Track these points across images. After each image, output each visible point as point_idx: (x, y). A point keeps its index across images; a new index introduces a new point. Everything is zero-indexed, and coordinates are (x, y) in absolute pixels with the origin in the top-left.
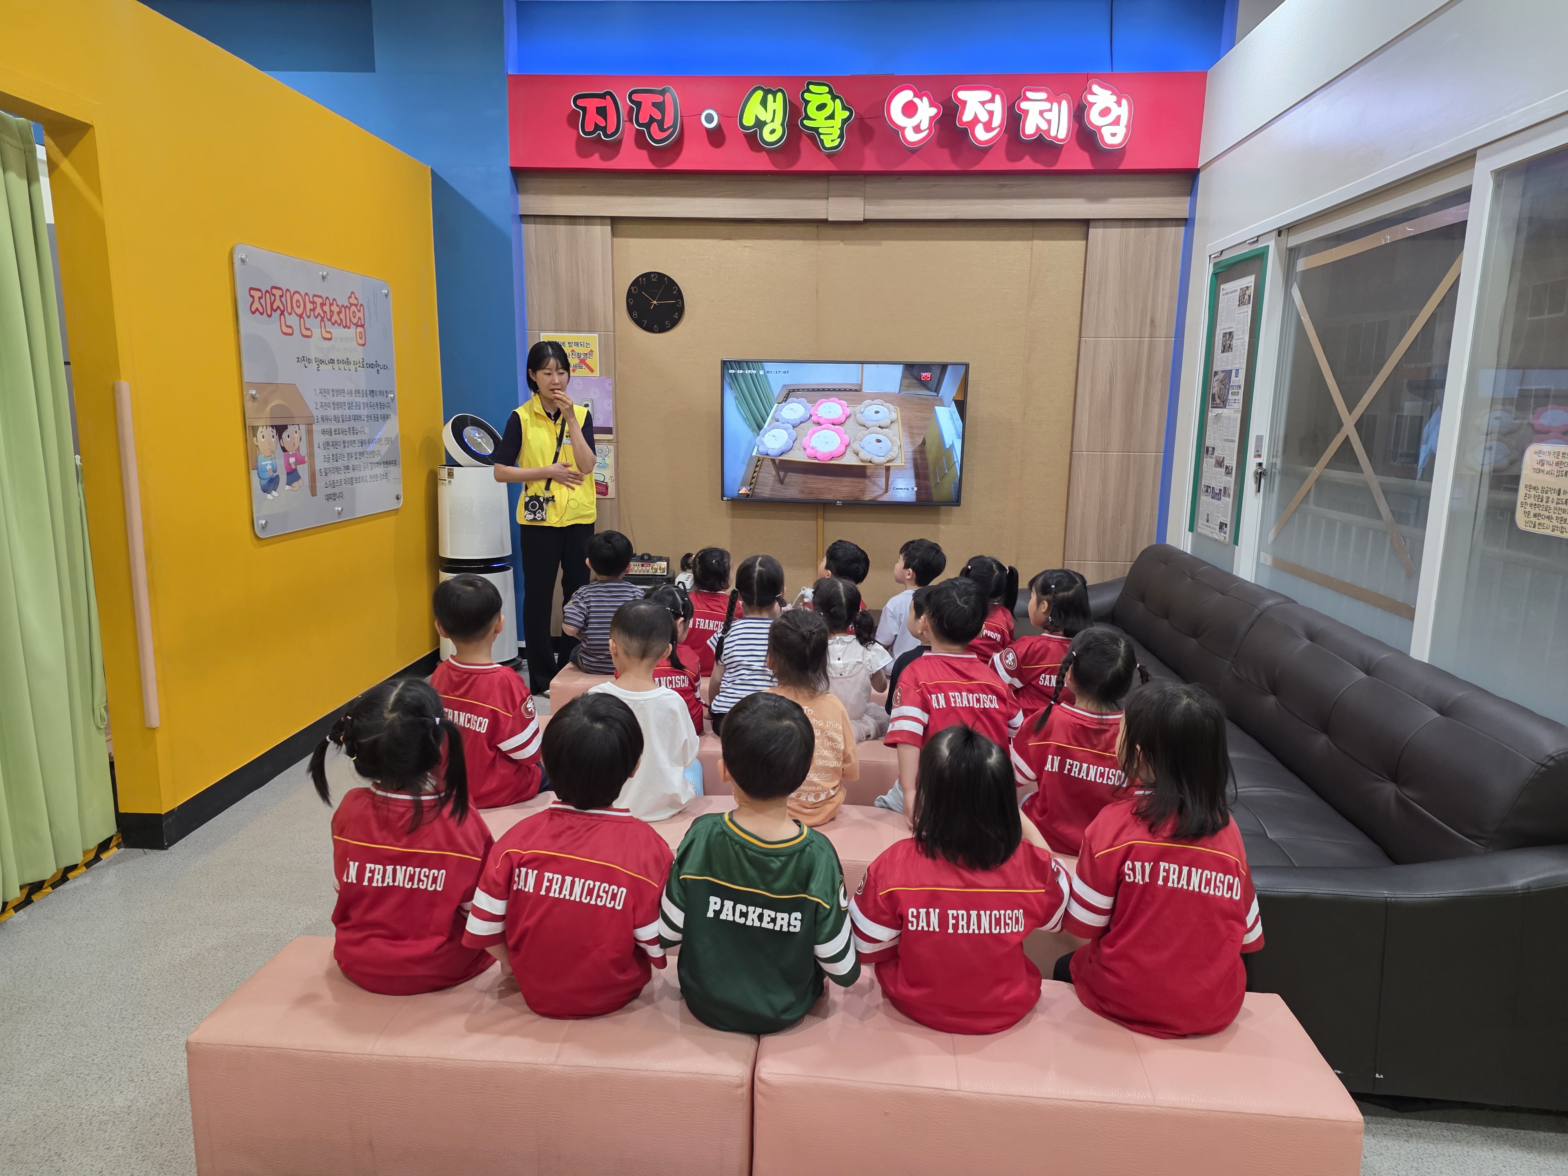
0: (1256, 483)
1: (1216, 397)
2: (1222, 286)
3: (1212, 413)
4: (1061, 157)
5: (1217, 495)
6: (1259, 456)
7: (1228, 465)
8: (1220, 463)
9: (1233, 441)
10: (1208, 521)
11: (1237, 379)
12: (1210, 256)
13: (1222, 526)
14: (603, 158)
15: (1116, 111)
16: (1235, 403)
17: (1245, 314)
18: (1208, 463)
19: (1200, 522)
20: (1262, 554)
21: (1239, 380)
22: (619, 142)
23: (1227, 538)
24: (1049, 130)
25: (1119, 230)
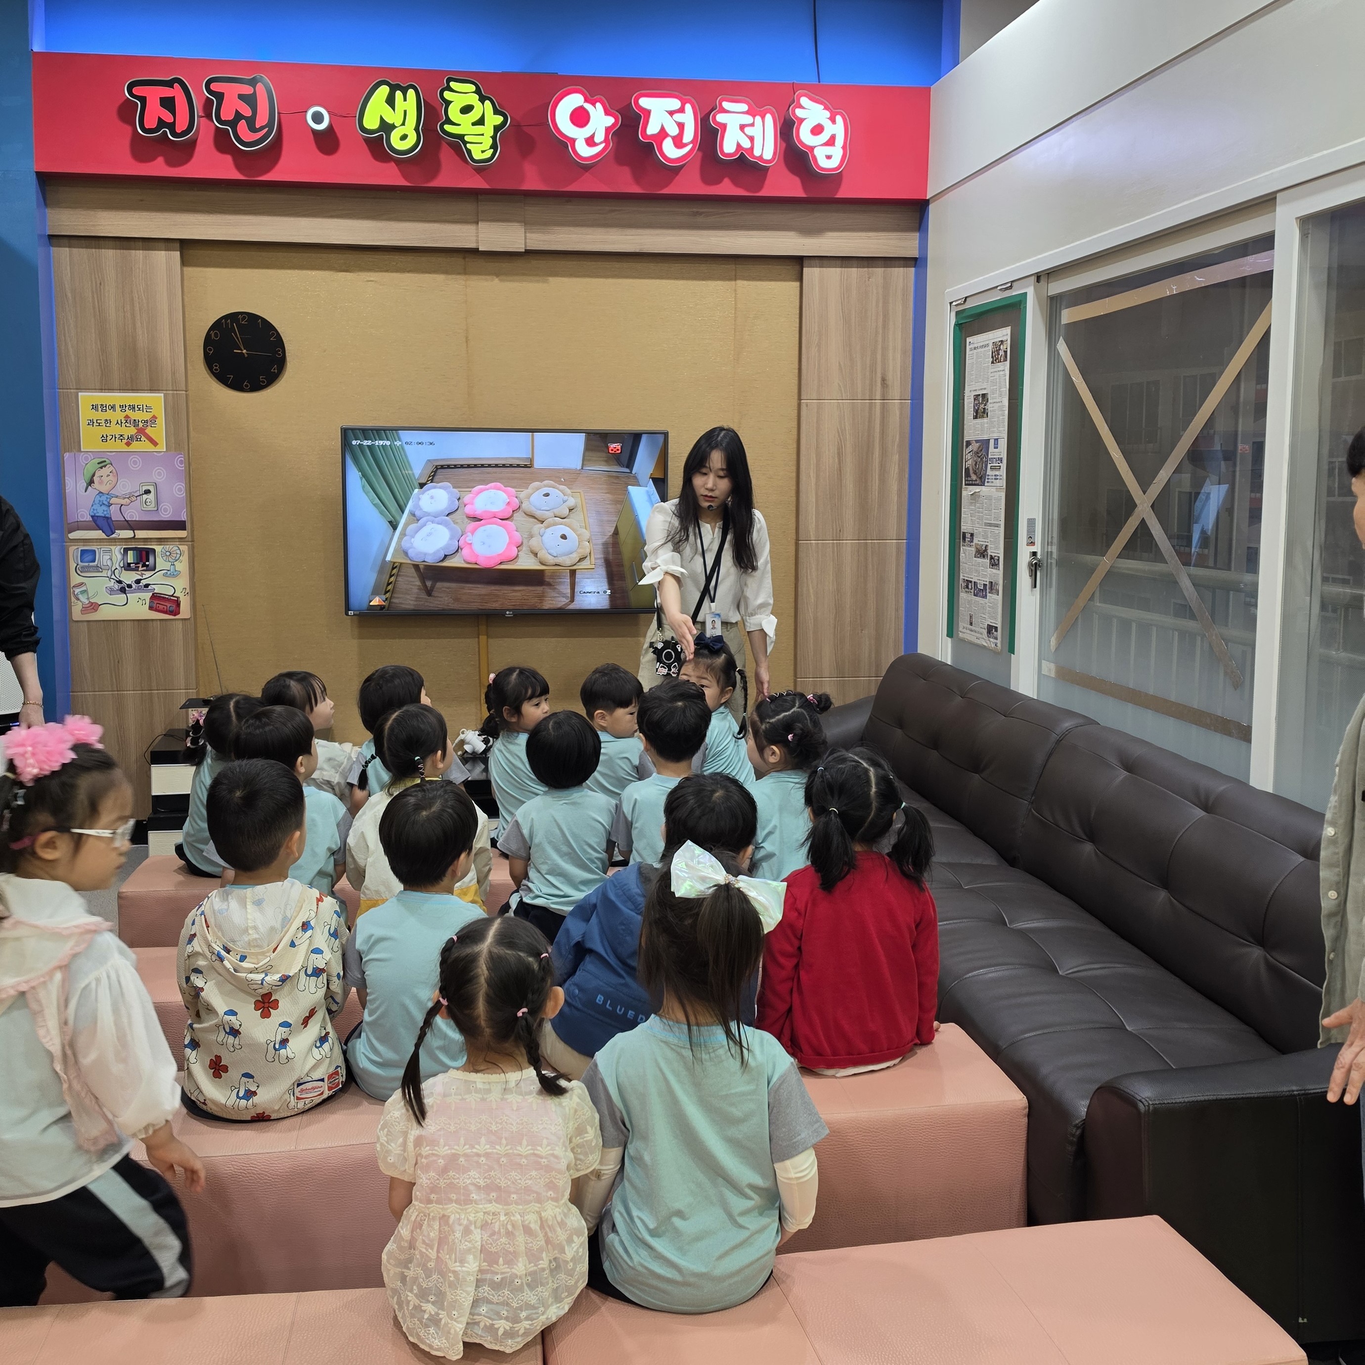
0: (1031, 576)
1: (971, 472)
2: (968, 340)
3: (967, 492)
4: (768, 182)
5: (981, 592)
6: (1033, 544)
7: (993, 555)
8: (982, 553)
9: (997, 526)
10: (971, 624)
11: (996, 450)
12: (951, 303)
13: (991, 629)
14: (170, 163)
15: (830, 130)
16: (996, 479)
17: (1002, 373)
18: (967, 552)
19: (961, 625)
20: (1045, 663)
21: (1001, 451)
22: (192, 145)
23: (999, 645)
24: (752, 148)
25: (838, 270)
